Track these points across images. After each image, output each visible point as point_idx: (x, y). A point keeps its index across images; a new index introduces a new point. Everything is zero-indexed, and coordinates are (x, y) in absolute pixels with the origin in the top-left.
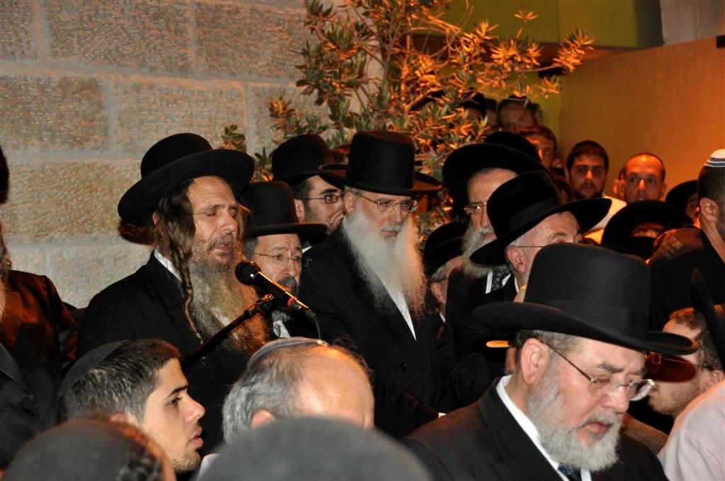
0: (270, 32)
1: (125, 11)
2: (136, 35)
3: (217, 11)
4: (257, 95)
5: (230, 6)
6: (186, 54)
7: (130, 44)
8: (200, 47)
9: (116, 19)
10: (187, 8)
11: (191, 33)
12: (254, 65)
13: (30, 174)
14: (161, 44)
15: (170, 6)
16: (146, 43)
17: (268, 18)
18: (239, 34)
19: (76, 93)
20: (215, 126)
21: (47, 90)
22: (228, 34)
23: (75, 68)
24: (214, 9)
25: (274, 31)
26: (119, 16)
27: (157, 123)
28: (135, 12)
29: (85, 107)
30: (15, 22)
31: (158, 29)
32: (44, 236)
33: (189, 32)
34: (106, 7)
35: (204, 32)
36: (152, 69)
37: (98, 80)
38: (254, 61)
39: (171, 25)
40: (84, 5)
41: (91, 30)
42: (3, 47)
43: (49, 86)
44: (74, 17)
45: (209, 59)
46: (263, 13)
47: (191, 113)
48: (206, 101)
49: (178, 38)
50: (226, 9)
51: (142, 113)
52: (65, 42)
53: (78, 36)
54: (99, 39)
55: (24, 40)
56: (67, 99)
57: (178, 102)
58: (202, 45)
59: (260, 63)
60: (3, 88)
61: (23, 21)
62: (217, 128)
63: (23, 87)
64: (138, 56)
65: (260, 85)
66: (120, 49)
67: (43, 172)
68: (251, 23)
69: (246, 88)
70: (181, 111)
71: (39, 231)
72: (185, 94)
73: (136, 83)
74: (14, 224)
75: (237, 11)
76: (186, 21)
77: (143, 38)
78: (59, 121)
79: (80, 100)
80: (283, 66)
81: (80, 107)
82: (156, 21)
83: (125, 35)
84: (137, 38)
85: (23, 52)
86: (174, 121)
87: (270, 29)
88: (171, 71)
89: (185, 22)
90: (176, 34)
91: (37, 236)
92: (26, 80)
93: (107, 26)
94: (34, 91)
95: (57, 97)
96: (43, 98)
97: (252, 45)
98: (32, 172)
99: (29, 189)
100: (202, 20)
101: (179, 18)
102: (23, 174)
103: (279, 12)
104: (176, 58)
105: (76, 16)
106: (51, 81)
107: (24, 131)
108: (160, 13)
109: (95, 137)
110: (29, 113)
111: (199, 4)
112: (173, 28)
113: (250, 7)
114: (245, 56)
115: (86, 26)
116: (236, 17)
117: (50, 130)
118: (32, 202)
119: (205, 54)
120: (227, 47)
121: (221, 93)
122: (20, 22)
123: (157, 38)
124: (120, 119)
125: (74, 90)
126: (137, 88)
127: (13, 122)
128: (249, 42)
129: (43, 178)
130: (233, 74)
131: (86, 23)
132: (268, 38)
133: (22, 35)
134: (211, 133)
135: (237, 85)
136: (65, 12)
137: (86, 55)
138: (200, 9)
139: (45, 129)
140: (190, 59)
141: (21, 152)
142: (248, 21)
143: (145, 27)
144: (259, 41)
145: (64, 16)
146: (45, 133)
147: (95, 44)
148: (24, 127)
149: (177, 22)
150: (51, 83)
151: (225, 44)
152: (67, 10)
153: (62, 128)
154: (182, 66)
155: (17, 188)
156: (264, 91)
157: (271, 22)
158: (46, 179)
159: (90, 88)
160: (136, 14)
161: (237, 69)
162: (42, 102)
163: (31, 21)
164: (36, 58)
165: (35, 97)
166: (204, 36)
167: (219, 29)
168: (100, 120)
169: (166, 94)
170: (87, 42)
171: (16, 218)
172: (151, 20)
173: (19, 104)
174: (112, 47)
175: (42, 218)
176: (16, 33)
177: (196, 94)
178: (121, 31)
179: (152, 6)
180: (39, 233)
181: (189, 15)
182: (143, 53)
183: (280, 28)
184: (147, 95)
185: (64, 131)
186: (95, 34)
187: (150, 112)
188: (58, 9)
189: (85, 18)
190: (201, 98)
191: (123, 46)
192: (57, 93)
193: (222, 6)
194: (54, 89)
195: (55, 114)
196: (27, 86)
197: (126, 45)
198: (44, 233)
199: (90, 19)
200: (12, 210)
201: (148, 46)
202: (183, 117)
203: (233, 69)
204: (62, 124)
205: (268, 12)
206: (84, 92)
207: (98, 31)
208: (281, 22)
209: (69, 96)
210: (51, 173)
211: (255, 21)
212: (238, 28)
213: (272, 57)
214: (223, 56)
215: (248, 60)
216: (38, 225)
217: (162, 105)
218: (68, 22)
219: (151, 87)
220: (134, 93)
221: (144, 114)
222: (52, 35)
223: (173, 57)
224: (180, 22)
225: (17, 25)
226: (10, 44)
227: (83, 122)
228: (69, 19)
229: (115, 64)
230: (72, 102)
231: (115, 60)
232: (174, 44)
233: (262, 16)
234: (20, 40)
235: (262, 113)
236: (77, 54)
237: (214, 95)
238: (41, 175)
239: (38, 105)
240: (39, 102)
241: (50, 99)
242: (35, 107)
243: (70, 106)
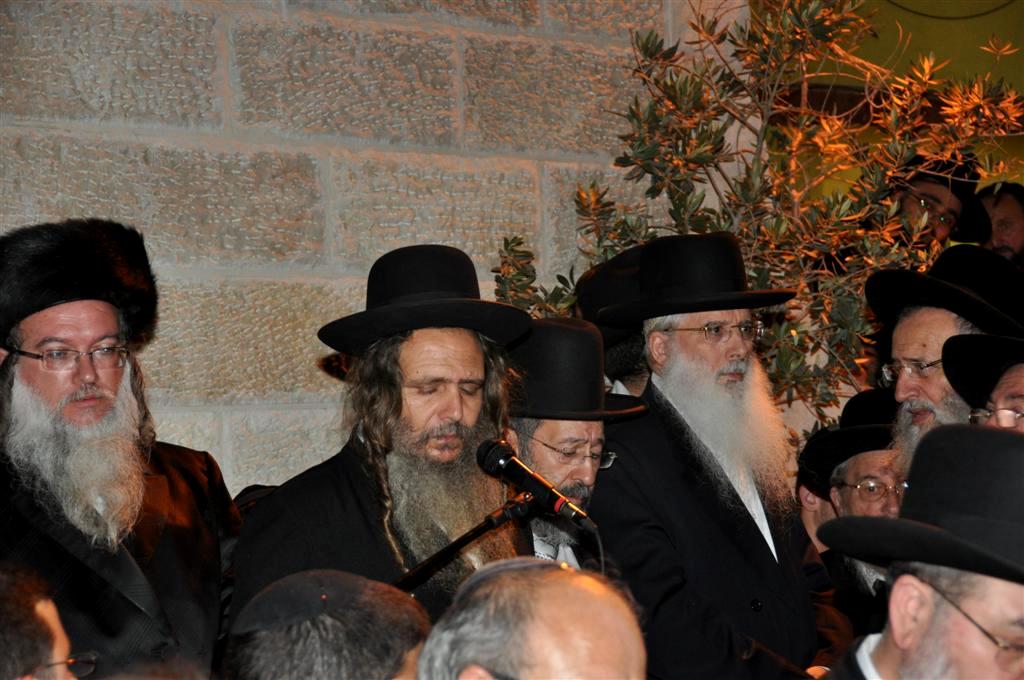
0: (581, 83)
1: (357, 52)
2: (372, 88)
3: (499, 51)
4: (558, 181)
5: (520, 43)
6: (448, 117)
7: (362, 102)
8: (470, 106)
9: (343, 63)
10: (452, 46)
11: (458, 84)
12: (555, 135)
13: (203, 300)
14: (411, 102)
15: (426, 43)
16: (387, 101)
17: (579, 61)
18: (533, 87)
19: (277, 176)
20: (489, 229)
21: (234, 172)
22: (516, 87)
23: (277, 138)
24: (495, 48)
25: (588, 82)
26: (347, 59)
27: (400, 223)
28: (371, 52)
29: (289, 199)
30: (190, 69)
31: (407, 79)
32: (221, 394)
33: (455, 83)
34: (327, 45)
35: (477, 82)
36: (396, 140)
37: (311, 157)
38: (555, 128)
39: (427, 72)
40: (294, 43)
41: (304, 80)
42: (171, 106)
43: (237, 166)
44: (278, 62)
45: (484, 125)
46: (572, 53)
47: (454, 209)
48: (477, 189)
49: (437, 93)
50: (514, 47)
51: (377, 207)
52: (263, 98)
53: (284, 90)
54: (316, 94)
55: (202, 97)
56: (262, 186)
57: (433, 191)
58: (473, 103)
59: (565, 132)
60: (167, 169)
61: (202, 68)
62: (493, 232)
63: (198, 167)
64: (374, 120)
65: (562, 166)
66: (347, 109)
67: (222, 295)
68: (552, 70)
69: (541, 170)
70: (438, 205)
71: (214, 386)
72: (444, 178)
73: (368, 162)
74: (176, 376)
75: (531, 51)
76: (450, 65)
77: (383, 93)
78: (249, 218)
79: (282, 188)
80: (601, 136)
81: (282, 198)
82: (404, 67)
83: (355, 88)
84: (374, 91)
85: (200, 115)
86: (425, 220)
87: (582, 78)
88: (425, 143)
89: (449, 68)
90: (435, 88)
91: (211, 393)
92: (203, 157)
93: (328, 74)
94: (213, 173)
95: (248, 182)
96: (227, 184)
97: (553, 103)
98: (207, 295)
99: (202, 322)
100: (475, 65)
101: (439, 62)
102: (193, 298)
103: (597, 52)
104: (433, 123)
105: (282, 60)
106: (240, 158)
107: (197, 233)
108: (409, 54)
109: (303, 243)
110: (205, 206)
111: (471, 41)
112: (429, 77)
113: (552, 44)
114: (540, 120)
115: (296, 74)
116: (530, 61)
117: (236, 231)
118: (205, 341)
119: (477, 117)
120: (512, 107)
121: (502, 176)
122: (197, 69)
123: (405, 93)
124: (342, 216)
125: (274, 172)
126: (371, 170)
127: (180, 221)
128: (548, 98)
129: (223, 306)
130: (522, 148)
131: (297, 71)
132: (578, 92)
133: (199, 88)
134: (483, 240)
135: (528, 166)
136: (265, 54)
137: (295, 118)
138: (473, 48)
139: (229, 233)
140: (455, 125)
141: (190, 265)
142: (549, 66)
143: (385, 77)
144: (565, 97)
145: (265, 58)
146: (228, 236)
147: (309, 103)
148: (197, 227)
149: (436, 68)
150: (240, 161)
151: (511, 102)
152: (269, 50)
153: (253, 229)
154: (441, 136)
155: (183, 320)
156: (568, 174)
157: (585, 68)
158: (227, 308)
159: (299, 170)
160: (373, 57)
161: (527, 140)
162: (226, 190)
163: (214, 68)
164: (219, 123)
165: (215, 182)
166: (477, 90)
167: (502, 79)
168: (312, 219)
169: (415, 179)
170: (297, 99)
171: (180, 366)
172: (395, 66)
173: (191, 192)
174: (335, 106)
175: (219, 366)
176: (190, 86)
177: (461, 179)
178: (350, 82)
179: (398, 45)
180: (213, 390)
181: (456, 58)
182: (382, 116)
183: (599, 77)
184: (386, 181)
185: (257, 235)
186: (309, 86)
187: (390, 205)
188: (256, 49)
189: (296, 62)
190: (470, 185)
191: (351, 104)
192: (249, 175)
193: (508, 43)
194: (244, 170)
195: (243, 208)
196: (203, 166)
197: (356, 103)
198: (222, 390)
199: (303, 64)
200: (175, 353)
201: (389, 105)
202: (441, 214)
203: (522, 141)
204: (251, 225)
205: (580, 52)
206: (289, 174)
207: (314, 82)
208: (599, 67)
209: (267, 182)
210: (234, 297)
211: (558, 66)
212: (532, 78)
213: (584, 122)
214: (507, 120)
215: (546, 127)
216: (212, 376)
217: (408, 195)
218: (269, 69)
219: (393, 168)
220: (366, 177)
221: (380, 210)
222: (245, 88)
223: (427, 123)
224: (441, 68)
225: (192, 73)
226: (182, 103)
227: (286, 221)
228: (271, 65)
229: (338, 134)
230: (271, 190)
231: (338, 125)
232: (431, 102)
233: (570, 60)
234: (196, 97)
235: (566, 208)
236: (279, 118)
237: (490, 181)
238: (220, 301)
239: (219, 194)
240: (221, 190)
241: (237, 186)
242: (215, 198)
243: (268, 197)
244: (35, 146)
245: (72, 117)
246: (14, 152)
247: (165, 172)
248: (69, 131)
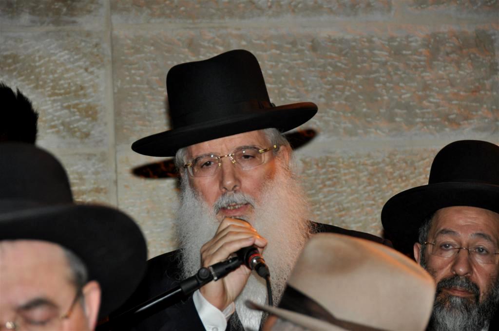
13: (370, 168)
19: (451, 53)
21: (404, 52)
23: (452, 19)
37: (491, 32)
43: (407, 47)
56: (435, 63)
60: (334, 55)
63: (366, 51)
67: (391, 164)
78: (420, 93)
79: (458, 64)
81: (457, 73)
85: (369, 4)
92: (371, 42)
94: (382, 55)
95: (419, 61)
96: (396, 63)
98: (373, 165)
99: (369, 188)
102: (361, 167)
106: (410, 39)
107: (365, 110)
109: (480, 113)
110: (373, 85)
117: (407, 107)
118: (373, 205)
125: (449, 50)
127: (346, 99)
129: (392, 173)
141: (354, 139)
146: (397, 111)
148: (364, 104)
150: (411, 42)
153: (425, 103)
155: (350, 187)
158: (395, 175)
162: (397, 68)
164: (389, 10)
165: (384, 64)
168: (491, 90)
173: (358, 74)
185: (427, 108)
192: (420, 54)
194: (416, 52)
195: (415, 84)
196: (372, 49)
200: (341, 216)
204: (421, 99)
206: (465, 51)
209: (441, 59)
210: (404, 165)
227: (462, 93)
230: (445, 66)
238: (389, 169)
239: (389, 73)
240: (390, 69)
241: (408, 65)
242: (383, 77)
243: (440, 72)
244: (206, 44)
245: (242, 17)
246: (186, 50)
247: (331, 57)
248: (239, 29)
